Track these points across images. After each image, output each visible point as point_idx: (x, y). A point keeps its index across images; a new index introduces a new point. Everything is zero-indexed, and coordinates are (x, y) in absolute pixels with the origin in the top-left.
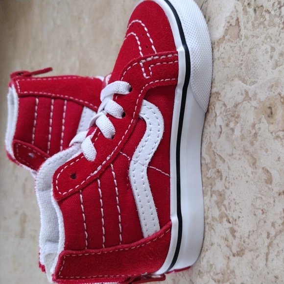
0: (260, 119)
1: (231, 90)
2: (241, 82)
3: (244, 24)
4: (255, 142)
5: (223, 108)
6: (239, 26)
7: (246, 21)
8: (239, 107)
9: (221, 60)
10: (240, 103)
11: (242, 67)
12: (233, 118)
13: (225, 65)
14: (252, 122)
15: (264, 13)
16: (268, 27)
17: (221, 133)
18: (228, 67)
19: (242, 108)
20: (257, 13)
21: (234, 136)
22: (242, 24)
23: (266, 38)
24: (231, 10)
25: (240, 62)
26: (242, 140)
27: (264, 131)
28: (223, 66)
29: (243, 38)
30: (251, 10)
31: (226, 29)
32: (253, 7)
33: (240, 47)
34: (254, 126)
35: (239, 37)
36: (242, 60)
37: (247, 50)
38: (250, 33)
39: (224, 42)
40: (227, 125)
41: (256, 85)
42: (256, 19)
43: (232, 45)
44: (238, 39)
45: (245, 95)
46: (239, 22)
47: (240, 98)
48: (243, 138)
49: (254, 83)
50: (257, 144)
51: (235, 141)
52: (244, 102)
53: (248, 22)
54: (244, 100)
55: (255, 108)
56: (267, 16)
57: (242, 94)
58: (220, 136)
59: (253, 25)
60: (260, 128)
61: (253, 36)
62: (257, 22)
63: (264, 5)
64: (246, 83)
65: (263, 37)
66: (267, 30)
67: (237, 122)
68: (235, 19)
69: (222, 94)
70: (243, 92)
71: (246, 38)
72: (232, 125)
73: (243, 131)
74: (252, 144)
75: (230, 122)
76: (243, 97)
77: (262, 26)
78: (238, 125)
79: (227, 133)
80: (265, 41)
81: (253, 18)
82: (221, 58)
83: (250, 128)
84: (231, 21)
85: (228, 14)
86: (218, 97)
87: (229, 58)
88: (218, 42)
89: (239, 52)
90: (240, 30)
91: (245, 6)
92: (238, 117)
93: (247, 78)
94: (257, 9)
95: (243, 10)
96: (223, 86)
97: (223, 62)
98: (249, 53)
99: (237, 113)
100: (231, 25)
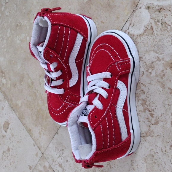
0: (166, 68)
1: (149, 56)
2: (154, 53)
3: (156, 29)
4: (163, 78)
5: (145, 64)
6: (153, 30)
7: (157, 28)
8: (154, 63)
9: (142, 43)
10: (154, 62)
11: (155, 47)
12: (151, 68)
13: (145, 45)
14: (162, 69)
15: (167, 26)
16: (169, 31)
17: (143, 74)
18: (147, 46)
19: (156, 64)
20: (163, 25)
21: (151, 76)
22: (154, 29)
23: (168, 36)
24: (148, 22)
25: (154, 45)
26: (156, 77)
27: (169, 73)
28: (144, 46)
29: (155, 35)
30: (159, 24)
31: (145, 30)
32: (160, 23)
33: (154, 38)
34: (163, 71)
35: (153, 34)
36: (155, 44)
37: (158, 40)
38: (159, 33)
39: (144, 35)
40: (147, 71)
41: (163, 54)
42: (162, 28)
43: (149, 37)
44: (152, 35)
45: (157, 59)
46: (152, 28)
47: (154, 60)
48: (157, 76)
49: (162, 54)
50: (165, 78)
51: (152, 78)
52: (157, 61)
53: (158, 28)
54: (157, 60)
55: (163, 64)
56: (169, 27)
57: (155, 58)
58: (143, 76)
59: (161, 30)
60: (166, 72)
61: (161, 35)
62: (163, 29)
63: (167, 22)
64: (158, 54)
65: (167, 35)
66: (169, 33)
67: (153, 70)
68: (150, 26)
69: (144, 57)
70: (156, 57)
71: (157, 35)
72: (150, 71)
73: (157, 74)
74: (162, 78)
75: (148, 70)
76: (156, 59)
77: (166, 31)
78: (154, 71)
79: (147, 74)
80: (168, 37)
81: (161, 27)
82: (143, 42)
83: (161, 72)
84: (148, 27)
85: (146, 24)
86: (141, 59)
87: (147, 43)
88: (140, 35)
89: (153, 40)
90: (153, 31)
91: (156, 22)
92: (154, 67)
93: (158, 51)
94: (163, 23)
95: (155, 23)
96: (144, 54)
97: (144, 44)
98: (159, 41)
99: (153, 66)
100: (148, 29)
